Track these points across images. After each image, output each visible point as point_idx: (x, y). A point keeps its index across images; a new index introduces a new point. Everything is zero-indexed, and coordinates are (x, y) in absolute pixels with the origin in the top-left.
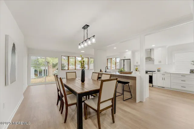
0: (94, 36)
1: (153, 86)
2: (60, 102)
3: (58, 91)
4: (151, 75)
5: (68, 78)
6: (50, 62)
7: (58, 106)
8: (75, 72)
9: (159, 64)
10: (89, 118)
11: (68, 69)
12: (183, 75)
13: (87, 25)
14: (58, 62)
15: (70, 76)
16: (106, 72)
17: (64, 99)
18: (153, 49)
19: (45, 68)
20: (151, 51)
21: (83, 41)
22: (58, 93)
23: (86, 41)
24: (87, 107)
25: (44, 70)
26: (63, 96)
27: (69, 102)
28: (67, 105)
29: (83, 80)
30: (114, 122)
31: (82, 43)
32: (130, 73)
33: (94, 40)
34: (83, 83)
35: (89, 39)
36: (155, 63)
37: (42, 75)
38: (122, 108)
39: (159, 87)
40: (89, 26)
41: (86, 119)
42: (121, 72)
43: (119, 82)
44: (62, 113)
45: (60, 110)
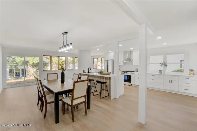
0: (71, 44)
1: (131, 84)
2: (40, 102)
3: (39, 92)
4: (130, 75)
5: (49, 79)
6: (29, 61)
7: (38, 106)
8: (57, 73)
9: (136, 65)
10: (67, 113)
11: (51, 70)
12: (154, 75)
13: (66, 33)
14: (38, 61)
15: (51, 77)
16: (88, 72)
17: (43, 98)
18: (133, 51)
19: (24, 67)
20: (131, 53)
21: (63, 46)
22: (39, 94)
23: (65, 46)
24: (64, 104)
25: (22, 70)
26: (43, 96)
27: (48, 101)
28: (47, 103)
29: (63, 81)
30: (86, 114)
31: (62, 47)
32: (109, 74)
33: (71, 47)
34: (62, 84)
35: (68, 45)
36: (134, 65)
37: (19, 75)
38: (97, 104)
39: (137, 85)
40: (68, 33)
41: (64, 114)
42: (101, 73)
43: (98, 82)
44: (42, 111)
45: (40, 109)
